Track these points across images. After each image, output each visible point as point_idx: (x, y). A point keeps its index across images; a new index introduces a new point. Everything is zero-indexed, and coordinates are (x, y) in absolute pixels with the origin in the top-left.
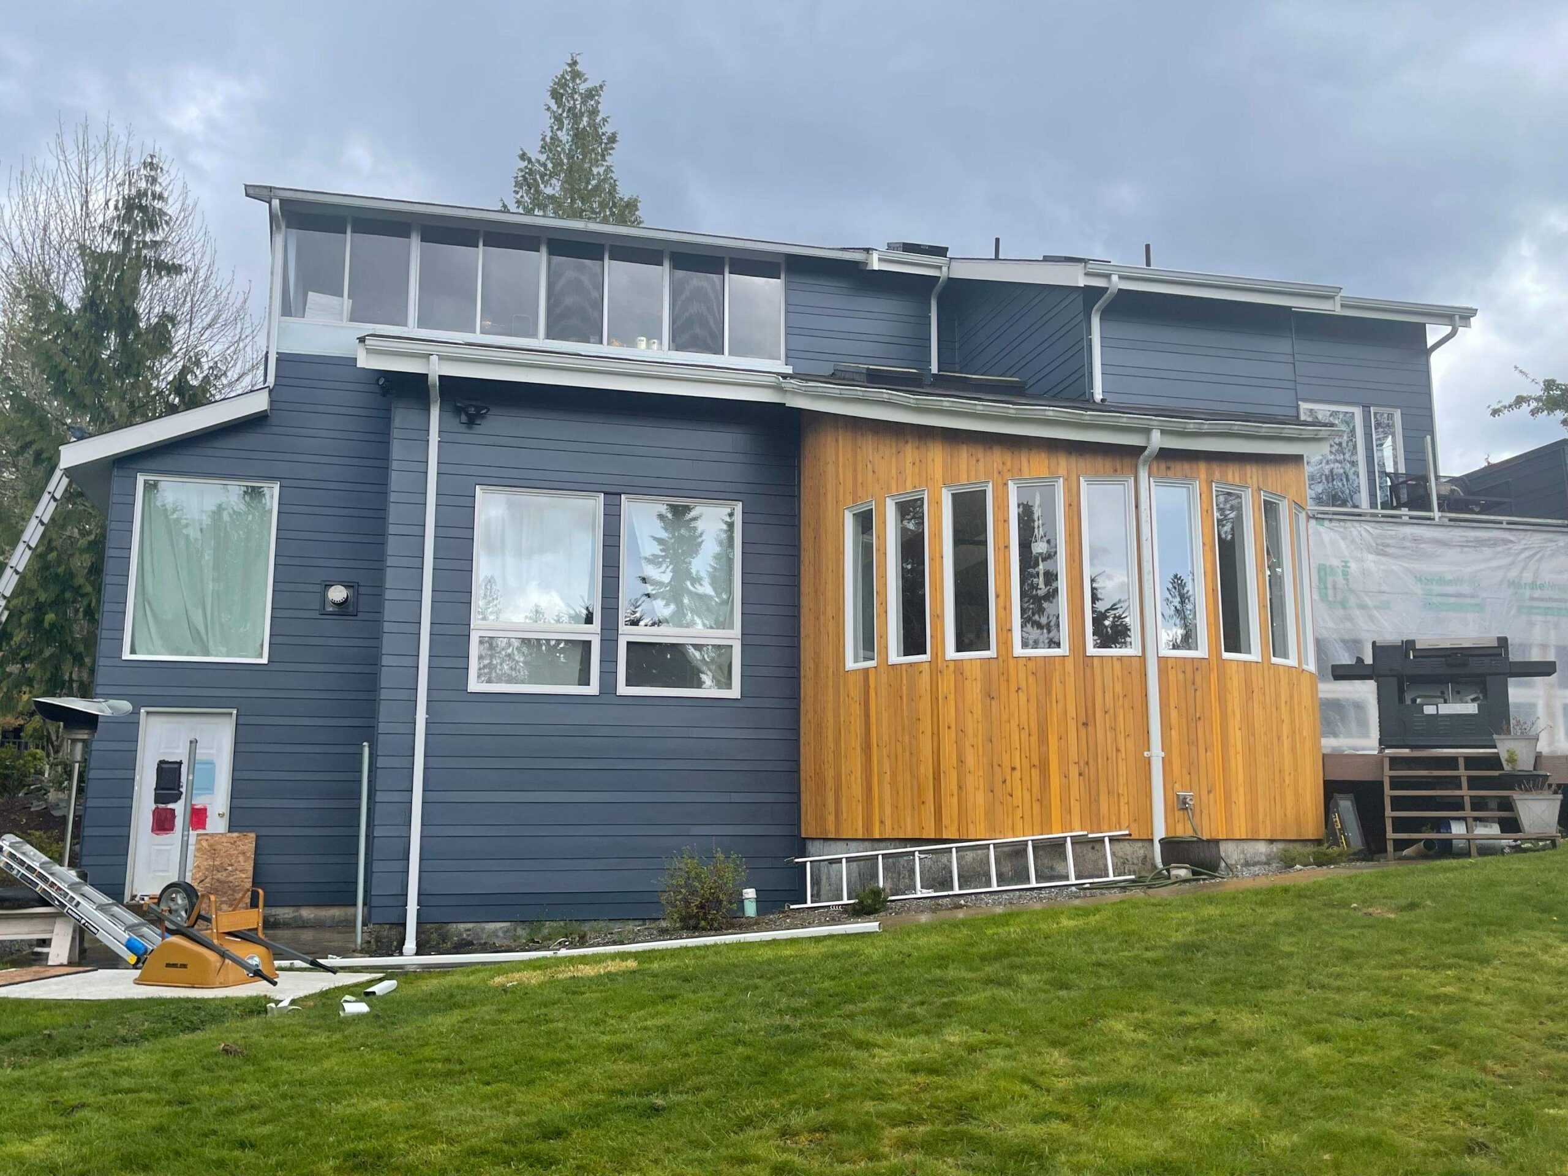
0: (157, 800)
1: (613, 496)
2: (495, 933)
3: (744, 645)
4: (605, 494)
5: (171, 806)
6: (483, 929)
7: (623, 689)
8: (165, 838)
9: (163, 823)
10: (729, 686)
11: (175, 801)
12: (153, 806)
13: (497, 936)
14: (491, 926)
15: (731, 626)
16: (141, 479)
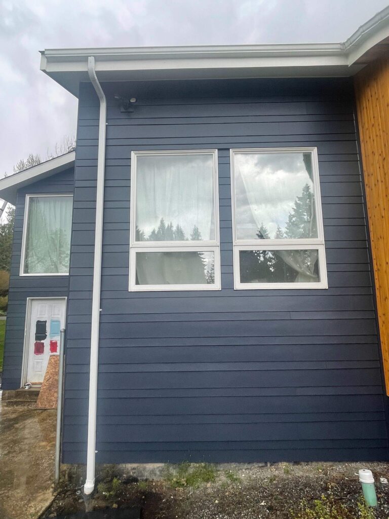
0: (36, 339)
1: (224, 151)
2: (153, 472)
3: (327, 249)
4: (219, 150)
5: (42, 341)
6: (144, 469)
7: (238, 285)
8: (40, 356)
9: (39, 349)
10: (317, 279)
11: (44, 339)
12: (35, 342)
13: (155, 475)
14: (150, 466)
15: (315, 235)
16: (28, 197)
